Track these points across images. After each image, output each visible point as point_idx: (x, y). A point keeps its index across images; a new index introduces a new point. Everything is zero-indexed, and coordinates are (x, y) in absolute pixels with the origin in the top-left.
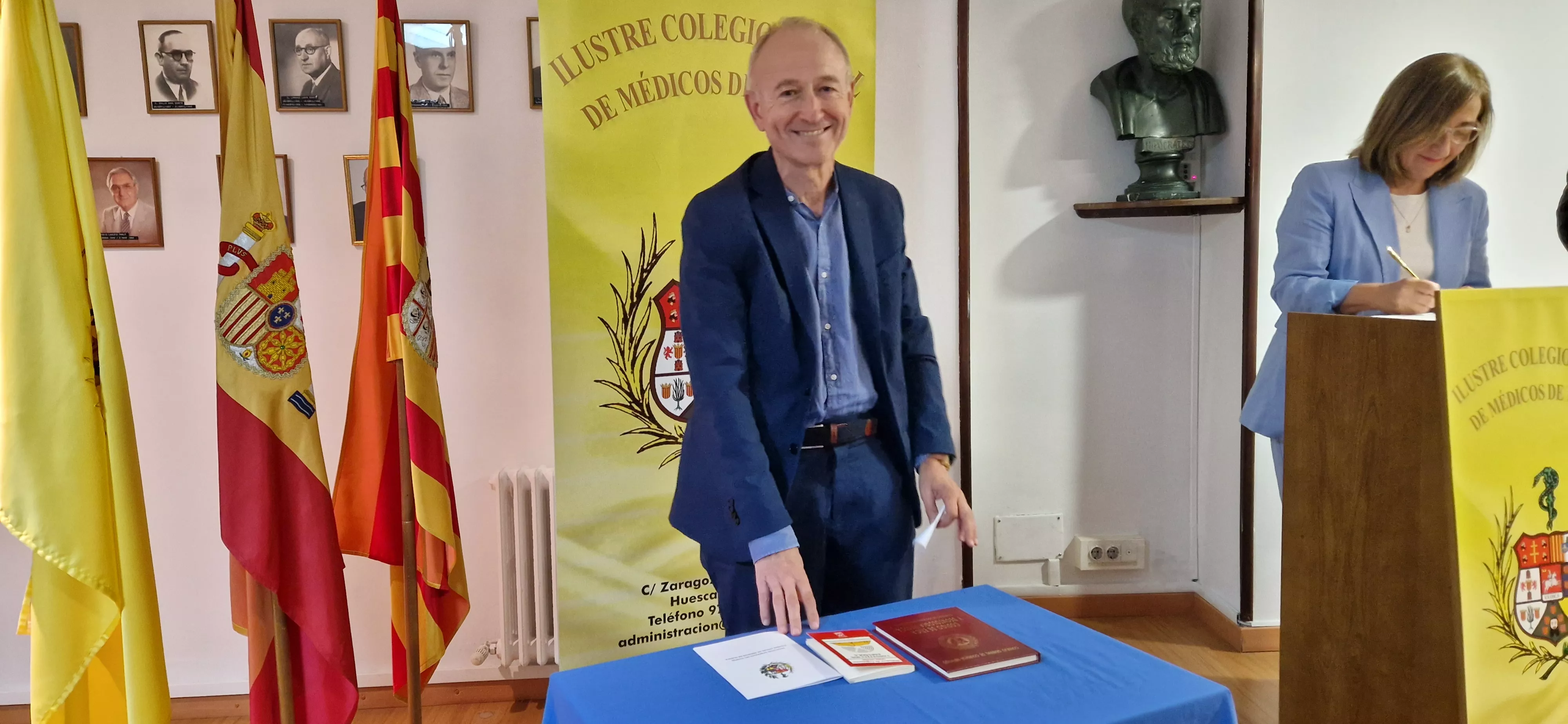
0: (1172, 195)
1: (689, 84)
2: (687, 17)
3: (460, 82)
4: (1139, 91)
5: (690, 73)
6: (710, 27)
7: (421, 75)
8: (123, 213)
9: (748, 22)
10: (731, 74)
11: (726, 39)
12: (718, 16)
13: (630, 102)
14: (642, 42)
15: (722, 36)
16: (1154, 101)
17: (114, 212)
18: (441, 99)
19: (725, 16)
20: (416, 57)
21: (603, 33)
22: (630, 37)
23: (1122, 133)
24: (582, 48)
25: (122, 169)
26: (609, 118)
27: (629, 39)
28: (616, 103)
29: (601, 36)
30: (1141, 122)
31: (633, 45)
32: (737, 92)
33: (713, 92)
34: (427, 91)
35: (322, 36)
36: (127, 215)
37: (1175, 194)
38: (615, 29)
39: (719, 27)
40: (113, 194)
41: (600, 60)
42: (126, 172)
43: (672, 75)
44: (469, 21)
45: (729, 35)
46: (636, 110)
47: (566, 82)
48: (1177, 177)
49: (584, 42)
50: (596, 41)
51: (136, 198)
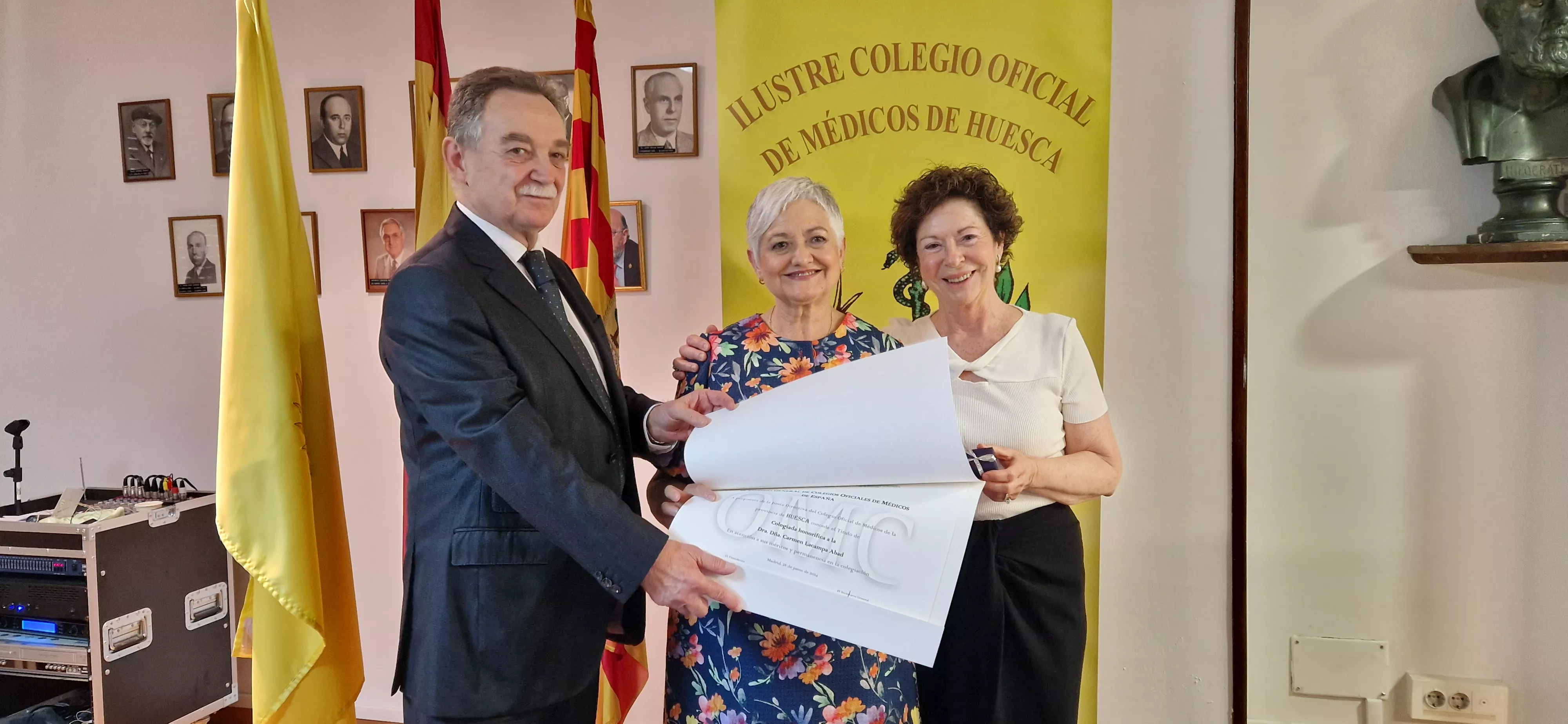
0: (1543, 235)
1: (881, 121)
2: (880, 50)
3: (686, 126)
4: (1498, 102)
5: (882, 109)
6: (906, 57)
7: (649, 120)
8: (392, 260)
9: (952, 49)
10: (931, 108)
11: (925, 69)
12: (915, 45)
13: (813, 144)
14: (828, 79)
15: (920, 66)
16: (1519, 113)
17: (385, 260)
18: (667, 144)
19: (925, 44)
20: (646, 102)
21: (786, 72)
22: (814, 75)
23: (1469, 157)
24: (762, 90)
25: (392, 220)
26: (791, 162)
27: (814, 76)
28: (798, 146)
29: (783, 75)
30: (1499, 140)
31: (818, 83)
32: (938, 128)
33: (908, 128)
34: (655, 137)
35: (562, 86)
36: (395, 262)
37: (1548, 235)
38: (799, 66)
39: (916, 56)
40: (384, 243)
41: (782, 101)
42: (394, 222)
43: (861, 113)
44: (696, 64)
45: (929, 66)
46: (821, 152)
47: (744, 126)
48: (1554, 212)
49: (765, 83)
50: (778, 81)
51: (403, 247)
